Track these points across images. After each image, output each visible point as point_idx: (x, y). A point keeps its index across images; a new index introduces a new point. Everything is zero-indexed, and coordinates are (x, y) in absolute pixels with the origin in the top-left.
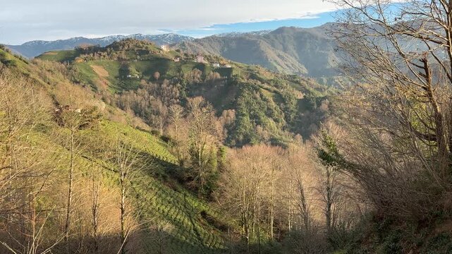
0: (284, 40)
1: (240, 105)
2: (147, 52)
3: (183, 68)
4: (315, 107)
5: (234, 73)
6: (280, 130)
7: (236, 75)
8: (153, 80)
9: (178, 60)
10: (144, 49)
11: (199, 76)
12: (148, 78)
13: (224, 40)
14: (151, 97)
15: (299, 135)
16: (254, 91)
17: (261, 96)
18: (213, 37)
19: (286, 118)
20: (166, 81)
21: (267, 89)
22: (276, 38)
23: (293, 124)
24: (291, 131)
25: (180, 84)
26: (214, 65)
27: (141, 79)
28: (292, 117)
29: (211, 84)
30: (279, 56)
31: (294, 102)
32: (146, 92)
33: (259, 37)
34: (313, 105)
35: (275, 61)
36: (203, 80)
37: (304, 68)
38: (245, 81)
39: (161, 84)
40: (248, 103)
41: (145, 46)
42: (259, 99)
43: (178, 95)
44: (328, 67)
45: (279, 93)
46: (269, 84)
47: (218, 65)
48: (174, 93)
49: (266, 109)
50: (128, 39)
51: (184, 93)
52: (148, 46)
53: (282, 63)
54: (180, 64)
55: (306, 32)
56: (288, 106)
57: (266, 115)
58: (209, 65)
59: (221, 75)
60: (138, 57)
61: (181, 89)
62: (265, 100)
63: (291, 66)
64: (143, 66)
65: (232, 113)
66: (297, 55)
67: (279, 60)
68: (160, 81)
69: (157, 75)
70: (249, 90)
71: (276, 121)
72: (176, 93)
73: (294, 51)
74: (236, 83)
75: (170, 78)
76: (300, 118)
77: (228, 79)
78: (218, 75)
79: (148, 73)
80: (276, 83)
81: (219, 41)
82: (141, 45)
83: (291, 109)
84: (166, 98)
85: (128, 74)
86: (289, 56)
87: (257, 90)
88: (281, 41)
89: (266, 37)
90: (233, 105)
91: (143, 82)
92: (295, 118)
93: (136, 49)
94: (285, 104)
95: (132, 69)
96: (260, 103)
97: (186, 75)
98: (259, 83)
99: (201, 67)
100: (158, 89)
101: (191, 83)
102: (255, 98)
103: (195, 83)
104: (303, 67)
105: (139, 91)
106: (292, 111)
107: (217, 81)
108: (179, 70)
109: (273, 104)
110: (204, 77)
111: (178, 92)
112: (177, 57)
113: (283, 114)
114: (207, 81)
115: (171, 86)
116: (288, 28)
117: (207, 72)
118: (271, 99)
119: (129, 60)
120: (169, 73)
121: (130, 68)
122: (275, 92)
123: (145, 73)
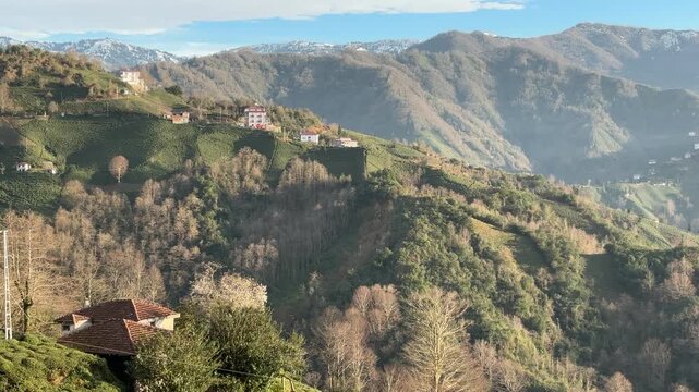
0: (458, 71)
1: (408, 269)
2: (80, 90)
3: (203, 144)
4: (650, 281)
5: (372, 166)
6: (546, 359)
7: (384, 173)
8: (104, 180)
9: (184, 119)
10: (70, 81)
11: (257, 172)
12: (87, 173)
13: (276, 65)
14: (105, 238)
15: (619, 376)
16: (451, 226)
17: (475, 242)
18: (243, 54)
19: (558, 316)
20: (152, 187)
21: (487, 220)
22: (435, 65)
23: (584, 339)
24: (583, 360)
25: (199, 196)
26: (304, 139)
27: (64, 177)
28: (579, 311)
29: (300, 198)
30: (445, 116)
31: (579, 264)
32: (87, 223)
33: (382, 59)
34: (642, 275)
35: (436, 132)
36: (274, 184)
37: (522, 155)
38: (409, 191)
39: (132, 197)
40: (432, 264)
41: (75, 71)
42: (469, 251)
43: (194, 232)
44: (591, 155)
45: (527, 235)
46: (488, 204)
47: (315, 139)
48: (179, 225)
49: (493, 286)
50: (14, 49)
51: (212, 224)
52: (83, 73)
53: (458, 139)
54: (191, 132)
55: (522, 51)
56: (562, 276)
57: (498, 305)
58: (285, 138)
59: (330, 171)
60: (54, 107)
61: (203, 211)
62: (486, 255)
63: (481, 147)
64: (70, 136)
65: (386, 295)
66: (497, 116)
67: (447, 129)
68: (131, 185)
69: (120, 165)
70: (433, 220)
71: (531, 325)
72: (186, 225)
73: (489, 105)
74: (383, 197)
75: (164, 176)
76: (604, 317)
77: (354, 183)
78: (320, 171)
79: (87, 157)
80: (510, 201)
81: (261, 67)
82: (60, 68)
83: (574, 286)
84: (155, 244)
85: (21, 161)
86: (476, 119)
87: (460, 223)
88: (451, 73)
89: (406, 59)
90: (388, 271)
91: (74, 188)
92: (588, 316)
93: (44, 80)
94: (552, 271)
95: (33, 143)
96: (472, 266)
97: (215, 168)
98: (459, 199)
99: (261, 141)
100: (124, 212)
101: (233, 192)
102: (456, 249)
103: (247, 195)
104: (518, 151)
105: (62, 216)
106: (576, 294)
107: (319, 187)
108: (191, 152)
109: (513, 269)
110: (273, 175)
111: (193, 222)
112: (178, 110)
113: (549, 303)
114: (285, 188)
115: (169, 202)
116: (465, 35)
117: (282, 160)
118: (507, 253)
119: (21, 115)
120: (159, 158)
121: (27, 142)
122: (513, 229)
123: (76, 158)
